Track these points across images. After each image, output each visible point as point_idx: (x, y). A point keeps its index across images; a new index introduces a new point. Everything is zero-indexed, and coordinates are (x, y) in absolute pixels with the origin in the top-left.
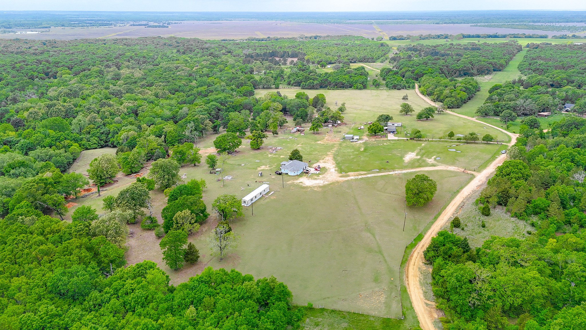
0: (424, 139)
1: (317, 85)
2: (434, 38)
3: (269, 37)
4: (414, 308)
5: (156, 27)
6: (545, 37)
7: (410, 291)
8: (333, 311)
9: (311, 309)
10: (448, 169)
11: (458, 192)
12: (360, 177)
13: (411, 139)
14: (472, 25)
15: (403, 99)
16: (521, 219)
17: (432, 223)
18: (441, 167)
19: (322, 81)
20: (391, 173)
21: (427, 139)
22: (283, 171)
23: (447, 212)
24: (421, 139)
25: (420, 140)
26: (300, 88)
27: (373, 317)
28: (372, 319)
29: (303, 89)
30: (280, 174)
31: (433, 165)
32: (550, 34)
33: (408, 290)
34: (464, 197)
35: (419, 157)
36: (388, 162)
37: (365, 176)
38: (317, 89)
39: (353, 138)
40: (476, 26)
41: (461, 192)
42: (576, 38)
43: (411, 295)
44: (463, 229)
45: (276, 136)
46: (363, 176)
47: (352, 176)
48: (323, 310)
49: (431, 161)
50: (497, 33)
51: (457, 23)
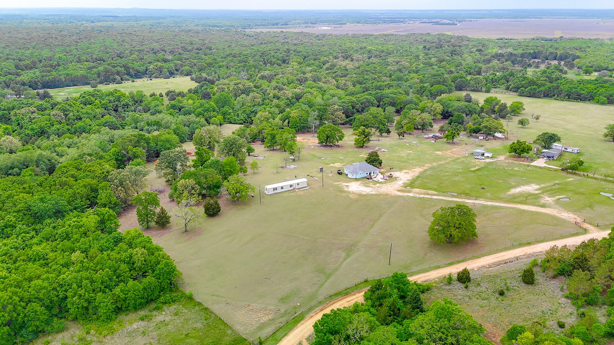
0: (582, 173)
3: (561, 37)
4: (280, 342)
5: (447, 24)
7: (302, 324)
8: (206, 309)
9: (190, 298)
10: (557, 215)
11: (529, 244)
12: (422, 196)
13: (563, 170)
16: (574, 304)
17: (438, 267)
18: (550, 210)
21: (586, 174)
22: (346, 172)
23: (476, 262)
24: (577, 172)
25: (575, 174)
26: (518, 94)
27: (233, 331)
28: (229, 332)
29: (521, 96)
30: (340, 173)
31: (543, 206)
33: (302, 322)
34: (529, 252)
35: (537, 192)
36: (483, 188)
37: (429, 197)
38: (539, 98)
39: (483, 155)
41: (532, 246)
43: (297, 328)
44: (466, 287)
45: (402, 139)
46: (426, 196)
47: (415, 193)
48: (199, 304)
49: (548, 199)
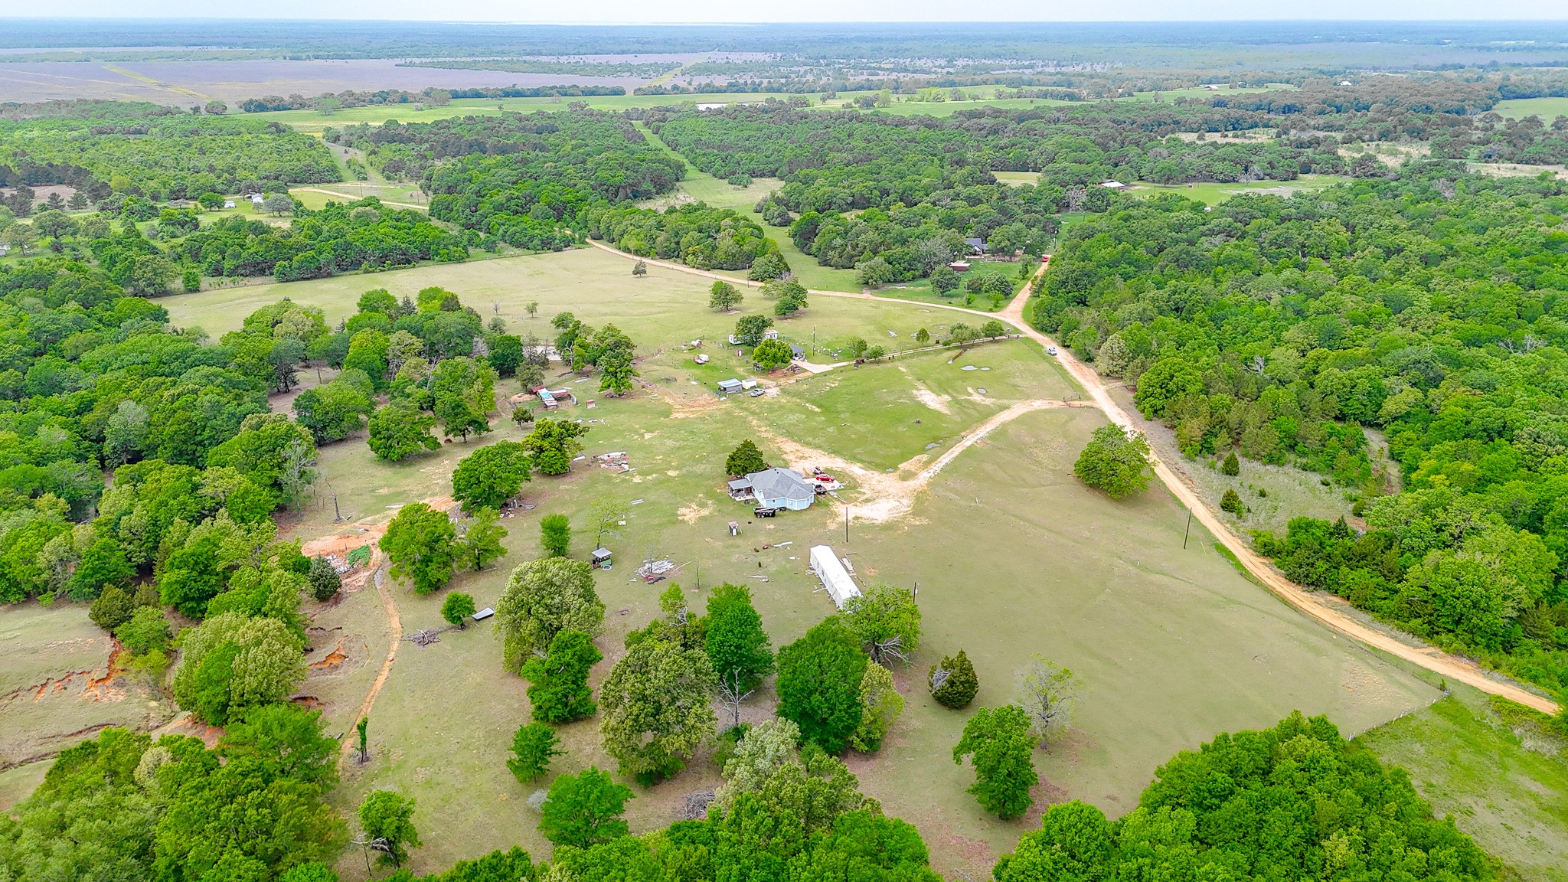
1: (329, 263)
2: (372, 102)
6: (618, 92)
10: (1036, 408)
12: (935, 468)
14: (398, 61)
15: (635, 273)
18: (1019, 409)
19: (335, 250)
20: (967, 443)
29: (287, 281)
31: (1002, 407)
32: (629, 83)
36: (918, 422)
37: (940, 464)
38: (330, 275)
39: (744, 388)
40: (412, 65)
42: (681, 93)
44: (1248, 511)
47: (919, 471)
49: (979, 399)
50: (514, 85)
51: (349, 57)
